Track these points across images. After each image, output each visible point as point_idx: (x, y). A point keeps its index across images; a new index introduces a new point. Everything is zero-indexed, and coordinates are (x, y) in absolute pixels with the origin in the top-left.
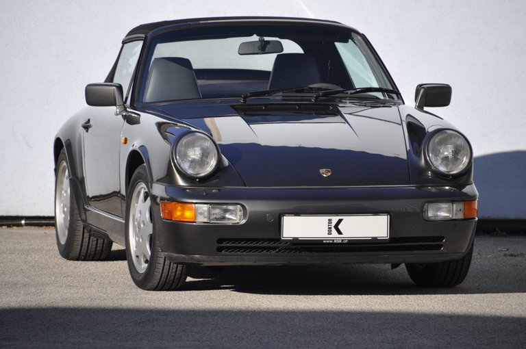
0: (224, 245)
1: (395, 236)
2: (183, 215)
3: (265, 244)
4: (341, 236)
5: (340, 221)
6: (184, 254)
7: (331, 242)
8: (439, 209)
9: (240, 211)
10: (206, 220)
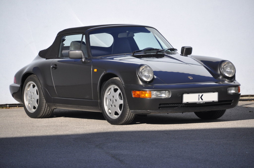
0: (161, 106)
1: (220, 100)
2: (145, 95)
3: (171, 105)
4: (202, 101)
5: (202, 95)
6: (145, 110)
7: (199, 103)
8: (231, 90)
9: (168, 93)
10: (155, 97)
